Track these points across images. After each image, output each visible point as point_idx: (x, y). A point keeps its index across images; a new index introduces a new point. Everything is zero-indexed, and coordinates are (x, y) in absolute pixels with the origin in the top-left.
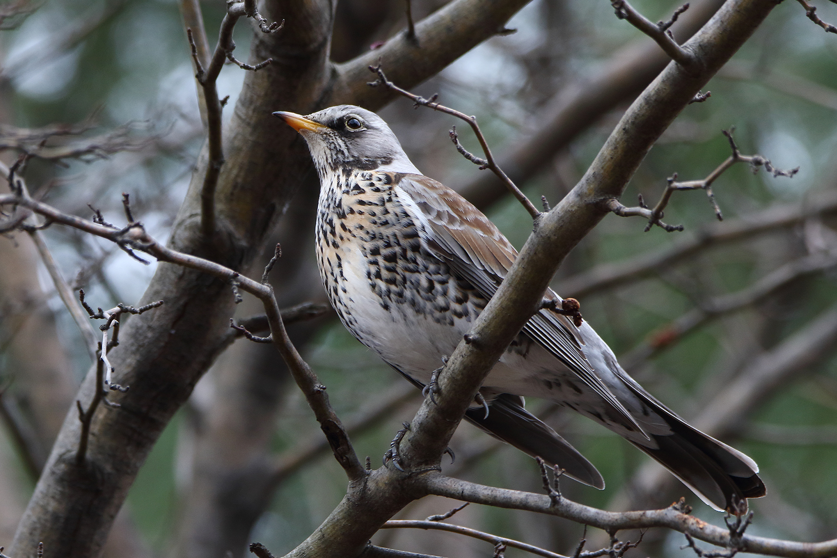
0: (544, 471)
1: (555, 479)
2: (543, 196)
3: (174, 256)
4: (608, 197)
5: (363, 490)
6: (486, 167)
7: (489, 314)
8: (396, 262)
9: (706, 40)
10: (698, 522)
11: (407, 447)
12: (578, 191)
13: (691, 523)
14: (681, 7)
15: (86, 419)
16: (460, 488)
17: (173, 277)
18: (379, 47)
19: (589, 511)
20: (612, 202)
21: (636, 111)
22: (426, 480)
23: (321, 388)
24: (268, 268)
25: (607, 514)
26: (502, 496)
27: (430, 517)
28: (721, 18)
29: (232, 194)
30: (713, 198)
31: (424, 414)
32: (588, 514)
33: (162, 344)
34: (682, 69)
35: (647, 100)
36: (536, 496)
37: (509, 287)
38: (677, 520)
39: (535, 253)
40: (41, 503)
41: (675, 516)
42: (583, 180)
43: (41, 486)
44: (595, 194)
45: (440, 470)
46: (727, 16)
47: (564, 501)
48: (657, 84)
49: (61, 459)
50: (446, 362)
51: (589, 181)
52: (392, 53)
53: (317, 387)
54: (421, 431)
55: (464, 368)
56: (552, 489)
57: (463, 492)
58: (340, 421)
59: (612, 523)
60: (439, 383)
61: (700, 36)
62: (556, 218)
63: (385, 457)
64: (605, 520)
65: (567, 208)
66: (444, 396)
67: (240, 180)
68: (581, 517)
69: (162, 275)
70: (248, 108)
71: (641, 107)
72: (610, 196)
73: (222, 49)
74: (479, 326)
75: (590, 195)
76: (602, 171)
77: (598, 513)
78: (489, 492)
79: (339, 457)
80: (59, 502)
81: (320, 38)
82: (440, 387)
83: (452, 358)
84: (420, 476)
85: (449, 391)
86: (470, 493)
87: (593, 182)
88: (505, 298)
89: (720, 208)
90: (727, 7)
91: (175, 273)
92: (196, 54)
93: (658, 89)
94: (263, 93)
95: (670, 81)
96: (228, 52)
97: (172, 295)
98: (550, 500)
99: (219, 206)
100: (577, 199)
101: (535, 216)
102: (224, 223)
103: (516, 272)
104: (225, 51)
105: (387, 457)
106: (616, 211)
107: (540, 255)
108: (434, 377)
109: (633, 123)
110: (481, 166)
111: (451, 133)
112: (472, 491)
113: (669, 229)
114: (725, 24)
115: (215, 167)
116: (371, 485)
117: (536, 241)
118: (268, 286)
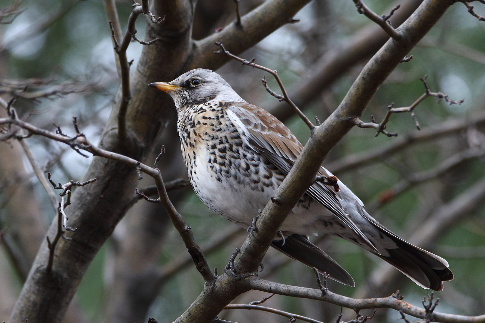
0: (317, 276)
1: (324, 280)
2: (316, 117)
3: (103, 153)
4: (353, 117)
5: (213, 287)
6: (283, 100)
7: (285, 185)
8: (226, 153)
9: (410, 26)
10: (407, 305)
11: (238, 262)
12: (336, 114)
13: (403, 305)
14: (395, 7)
15: (52, 247)
16: (269, 286)
17: (102, 164)
18: (220, 30)
19: (344, 298)
20: (356, 120)
21: (370, 67)
22: (249, 281)
23: (188, 229)
24: (157, 159)
25: (354, 300)
26: (294, 290)
27: (252, 303)
28: (419, 13)
29: (136, 116)
30: (414, 117)
31: (248, 243)
32: (343, 300)
33: (96, 203)
34: (396, 43)
35: (376, 61)
36: (313, 290)
37: (297, 169)
38: (395, 303)
39: (312, 150)
40: (26, 296)
41: (394, 301)
42: (339, 107)
43: (26, 286)
44: (346, 116)
45: (258, 276)
46: (422, 12)
47: (330, 293)
48: (382, 52)
49: (37, 271)
50: (261, 213)
51: (343, 108)
52: (227, 34)
53: (186, 228)
54: (246, 253)
55: (271, 217)
56: (322, 286)
57: (271, 288)
58: (199, 248)
59: (357, 306)
60: (257, 225)
61: (406, 24)
62: (324, 129)
63: (225, 268)
64: (353, 304)
65: (330, 123)
66: (259, 232)
67: (140, 108)
68: (339, 302)
69: (95, 163)
70: (145, 66)
71: (372, 65)
72: (355, 116)
73: (129, 32)
74: (279, 192)
75: (343, 116)
76: (350, 102)
77: (349, 300)
78: (286, 288)
79: (199, 268)
80: (37, 295)
81: (186, 26)
82: (257, 227)
83: (264, 210)
84: (246, 279)
85: (262, 229)
86: (275, 289)
87: (345, 108)
88: (295, 176)
89: (419, 123)
90: (422, 6)
91: (103, 162)
92: (115, 36)
93: (382, 54)
94: (153, 58)
95: (390, 50)
96: (133, 34)
97: (101, 175)
98: (321, 292)
99: (128, 124)
100: (336, 118)
101: (312, 128)
102: (131, 133)
103: (301, 161)
104: (131, 33)
105: (227, 268)
106: (359, 125)
107: (315, 151)
108: (254, 222)
109: (368, 74)
110: (280, 99)
111: (263, 81)
112: (276, 287)
113: (389, 135)
114: (421, 16)
115: (126, 101)
116: (218, 284)
117: (312, 142)
118: (157, 170)
